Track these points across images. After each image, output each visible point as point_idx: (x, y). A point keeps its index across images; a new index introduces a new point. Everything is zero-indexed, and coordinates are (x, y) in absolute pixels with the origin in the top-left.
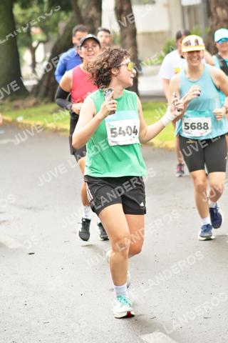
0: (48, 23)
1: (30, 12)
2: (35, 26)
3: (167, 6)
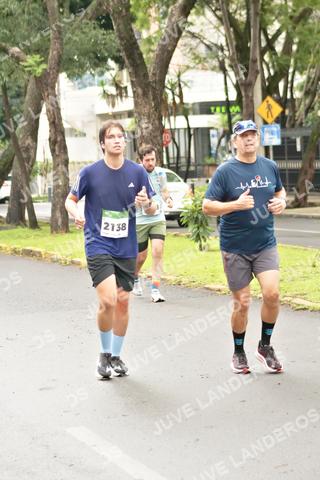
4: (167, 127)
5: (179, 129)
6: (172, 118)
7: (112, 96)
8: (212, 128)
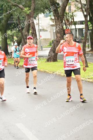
0: (18, 35)
1: (13, 32)
2: (15, 36)
4: (69, 28)
7: (53, 19)
8: (83, 28)
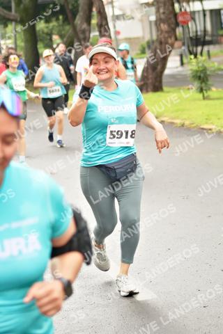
0: (63, 32)
2: (55, 34)
3: (141, 21)
5: (199, 12)
6: (191, 3)
8: (222, 9)
